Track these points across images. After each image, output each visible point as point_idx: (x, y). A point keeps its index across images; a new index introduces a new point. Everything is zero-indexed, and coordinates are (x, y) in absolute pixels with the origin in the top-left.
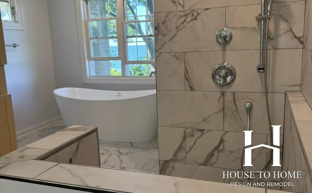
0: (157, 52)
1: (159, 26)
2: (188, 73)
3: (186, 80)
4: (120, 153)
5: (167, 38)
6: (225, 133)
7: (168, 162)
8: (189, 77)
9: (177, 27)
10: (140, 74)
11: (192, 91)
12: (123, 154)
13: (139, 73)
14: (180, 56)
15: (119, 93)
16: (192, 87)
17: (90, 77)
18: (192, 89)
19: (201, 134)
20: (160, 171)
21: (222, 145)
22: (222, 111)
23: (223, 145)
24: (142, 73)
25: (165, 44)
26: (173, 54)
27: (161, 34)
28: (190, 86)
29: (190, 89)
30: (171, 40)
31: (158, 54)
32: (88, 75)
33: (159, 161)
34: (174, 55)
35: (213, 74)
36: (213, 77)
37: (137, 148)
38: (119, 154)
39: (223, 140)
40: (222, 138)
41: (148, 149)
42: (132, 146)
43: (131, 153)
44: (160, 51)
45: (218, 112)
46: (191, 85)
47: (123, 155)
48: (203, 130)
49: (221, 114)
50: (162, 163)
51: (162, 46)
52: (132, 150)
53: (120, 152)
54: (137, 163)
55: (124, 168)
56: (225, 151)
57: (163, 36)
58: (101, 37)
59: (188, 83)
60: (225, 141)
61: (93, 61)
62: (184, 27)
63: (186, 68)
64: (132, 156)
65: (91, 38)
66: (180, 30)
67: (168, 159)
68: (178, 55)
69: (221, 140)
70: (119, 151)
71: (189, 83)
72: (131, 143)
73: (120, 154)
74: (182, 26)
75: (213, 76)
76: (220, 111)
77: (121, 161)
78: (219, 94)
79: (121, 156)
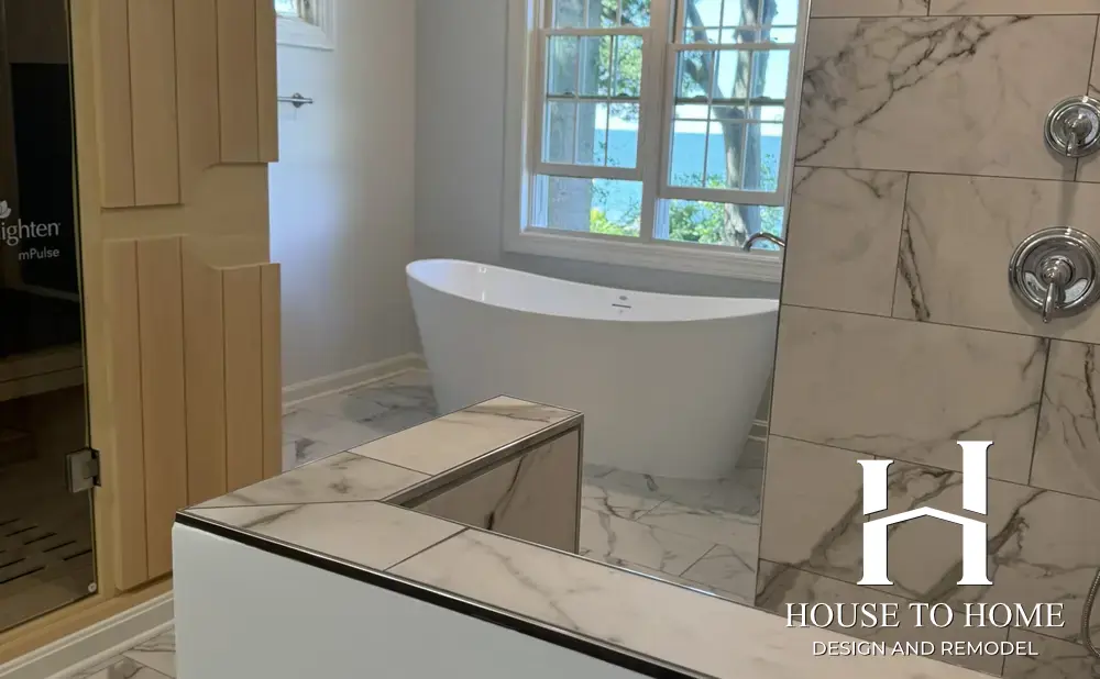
0: (802, 163)
1: (821, 67)
2: (913, 253)
3: (900, 278)
4: (610, 509)
5: (846, 115)
6: (1034, 496)
7: (790, 570)
8: (916, 268)
9: (891, 77)
10: (685, 237)
11: (920, 320)
12: (619, 514)
13: (686, 232)
14: (890, 184)
15: (623, 298)
16: (922, 306)
17: (527, 229)
18: (921, 312)
19: (938, 485)
20: (758, 596)
21: (1013, 538)
22: (1032, 411)
23: (1020, 538)
24: (695, 234)
25: (836, 134)
26: (866, 176)
27: (828, 97)
28: (915, 303)
29: (914, 311)
30: (860, 122)
31: (803, 172)
32: (523, 224)
33: (759, 559)
34: (867, 179)
35: (1015, 268)
36: (1014, 278)
37: (665, 498)
38: (604, 510)
39: (1022, 520)
40: (1016, 513)
41: (710, 510)
42: (652, 488)
43: (646, 515)
44: (812, 161)
45: (1016, 414)
46: (919, 298)
47: (618, 516)
48: (944, 473)
49: (1027, 420)
50: (767, 568)
51: (825, 142)
52: (651, 504)
53: (610, 503)
54: (668, 553)
55: (620, 562)
56: (1021, 560)
57: (835, 104)
58: (584, 94)
59: (910, 291)
60: (1027, 526)
61: (546, 178)
62: (921, 78)
63: (908, 231)
64: (650, 526)
65: (548, 96)
66: (902, 87)
67: (794, 561)
68: (882, 180)
69: (1013, 519)
70: (605, 499)
71: (913, 290)
72: (647, 476)
73: (608, 513)
74: (913, 74)
75: (1016, 273)
76: (1024, 409)
77: (612, 540)
78: (1028, 346)
79: (613, 517)
